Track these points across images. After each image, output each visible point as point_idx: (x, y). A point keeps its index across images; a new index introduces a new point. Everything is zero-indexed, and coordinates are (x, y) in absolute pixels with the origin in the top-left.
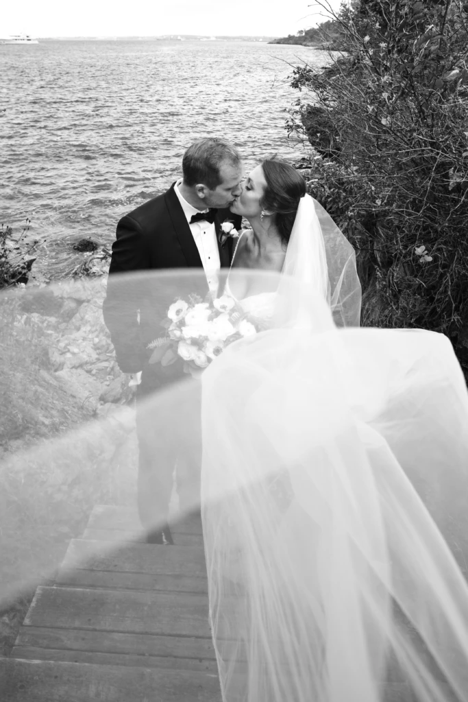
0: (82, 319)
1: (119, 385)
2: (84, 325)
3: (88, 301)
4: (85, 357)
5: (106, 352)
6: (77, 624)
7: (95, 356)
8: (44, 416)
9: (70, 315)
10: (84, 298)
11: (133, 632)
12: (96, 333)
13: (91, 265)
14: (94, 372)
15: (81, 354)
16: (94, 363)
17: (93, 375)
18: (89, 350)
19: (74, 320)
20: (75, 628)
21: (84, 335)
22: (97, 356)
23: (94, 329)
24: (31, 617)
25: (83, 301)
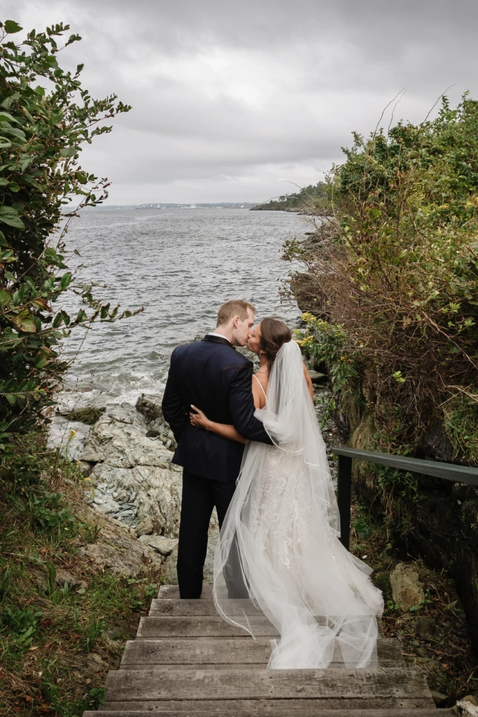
0: (98, 478)
1: (150, 522)
3: (102, 462)
4: (109, 508)
5: (127, 502)
6: (174, 634)
9: (85, 475)
10: (97, 459)
13: (99, 429)
14: (120, 519)
15: (105, 505)
16: (118, 512)
17: (120, 521)
18: (112, 501)
22: (120, 506)
23: (111, 485)
24: (141, 633)
25: (96, 462)
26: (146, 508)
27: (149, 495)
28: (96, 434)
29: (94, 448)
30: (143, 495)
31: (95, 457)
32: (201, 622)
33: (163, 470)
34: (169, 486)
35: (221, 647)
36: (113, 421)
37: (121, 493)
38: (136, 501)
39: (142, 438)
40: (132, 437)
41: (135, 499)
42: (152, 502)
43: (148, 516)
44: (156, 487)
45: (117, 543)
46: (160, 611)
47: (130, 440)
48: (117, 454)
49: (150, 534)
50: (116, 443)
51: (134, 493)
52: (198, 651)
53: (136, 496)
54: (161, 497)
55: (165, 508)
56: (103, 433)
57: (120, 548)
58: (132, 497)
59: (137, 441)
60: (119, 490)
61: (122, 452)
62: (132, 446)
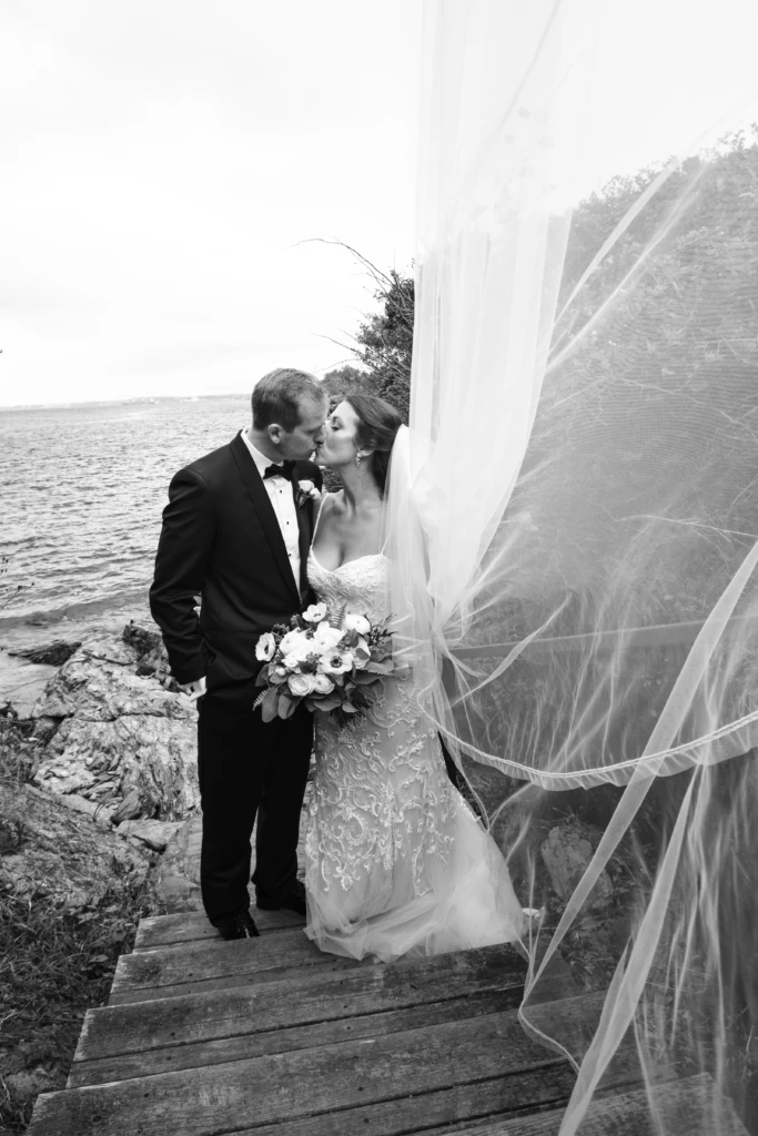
0: (65, 739)
1: (136, 798)
2: (69, 745)
3: (71, 715)
4: (78, 781)
5: (107, 770)
6: (155, 1042)
7: (91, 777)
8: (44, 829)
9: (47, 737)
10: (64, 712)
11: (239, 1035)
12: (89, 752)
13: (69, 671)
14: (93, 797)
15: (72, 778)
16: (91, 786)
17: (94, 801)
18: (83, 771)
19: (53, 742)
20: (153, 1049)
21: (71, 757)
22: (95, 778)
23: (83, 748)
24: (85, 1050)
25: (64, 717)
26: (134, 777)
27: (138, 757)
28: (64, 678)
29: (61, 697)
30: (129, 759)
31: (62, 710)
32: (213, 1004)
33: (159, 719)
34: (166, 740)
35: (259, 1078)
36: (89, 658)
37: (97, 758)
38: (119, 768)
39: (128, 677)
40: (114, 676)
41: (118, 764)
42: (141, 767)
43: (136, 788)
44: (149, 745)
45: (67, 845)
46: (133, 980)
47: (111, 681)
48: (93, 703)
49: (137, 817)
50: (92, 687)
51: (117, 757)
52: (205, 1099)
53: (119, 760)
54: (154, 759)
55: (161, 774)
56: (74, 675)
57: (72, 853)
58: (114, 763)
59: (121, 682)
60: (96, 753)
61: (101, 699)
62: (114, 689)
